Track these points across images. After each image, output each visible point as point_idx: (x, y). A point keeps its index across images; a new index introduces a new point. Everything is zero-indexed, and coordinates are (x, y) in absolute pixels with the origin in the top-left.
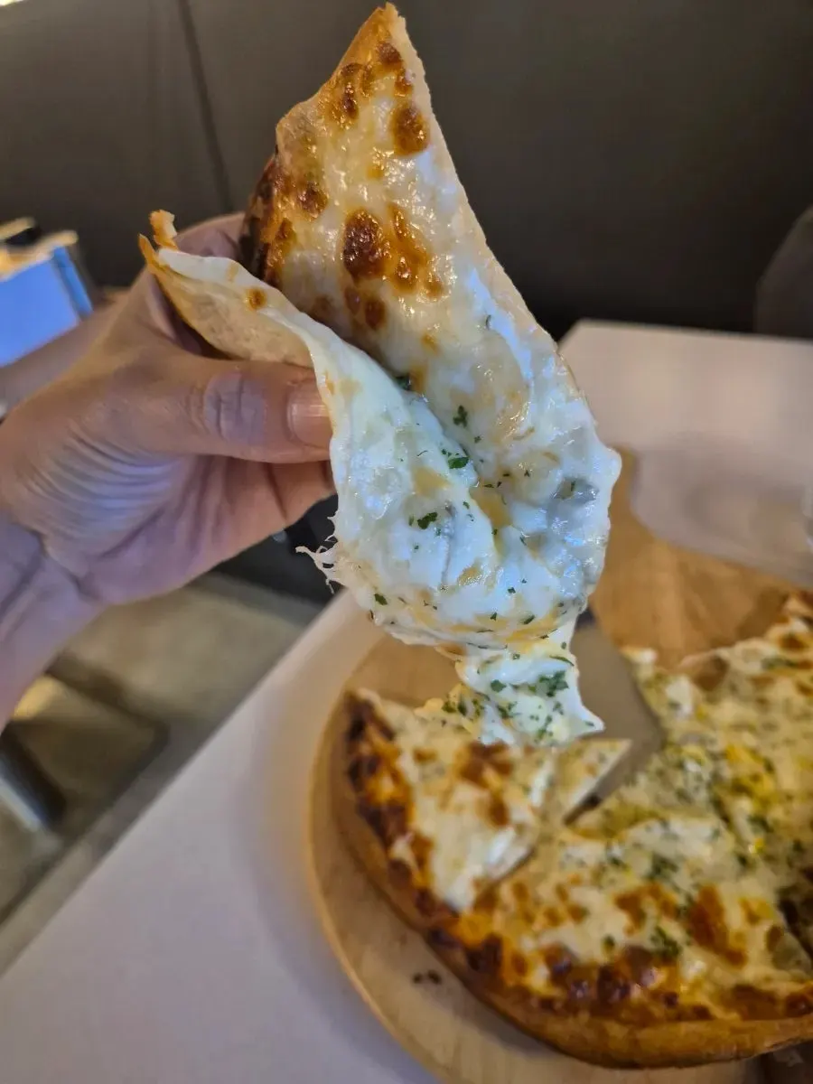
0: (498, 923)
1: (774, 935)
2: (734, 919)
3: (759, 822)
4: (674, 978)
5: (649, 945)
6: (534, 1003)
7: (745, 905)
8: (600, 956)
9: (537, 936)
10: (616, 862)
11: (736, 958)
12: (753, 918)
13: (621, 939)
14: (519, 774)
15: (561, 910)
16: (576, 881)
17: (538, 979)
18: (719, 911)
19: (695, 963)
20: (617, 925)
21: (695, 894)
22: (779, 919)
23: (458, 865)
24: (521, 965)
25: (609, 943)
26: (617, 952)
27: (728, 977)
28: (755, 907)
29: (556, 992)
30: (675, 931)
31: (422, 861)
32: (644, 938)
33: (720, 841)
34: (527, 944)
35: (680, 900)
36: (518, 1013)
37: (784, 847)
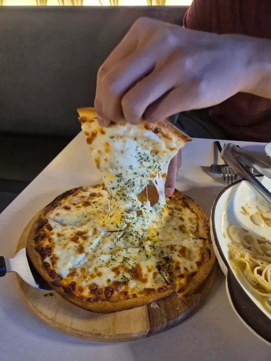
0: (75, 279)
1: (155, 275)
2: (144, 271)
3: (152, 247)
4: (127, 287)
5: (120, 280)
6: (84, 300)
7: (147, 267)
8: (106, 285)
9: (87, 281)
10: (113, 260)
11: (145, 281)
12: (149, 270)
13: (112, 279)
14: (90, 240)
15: (95, 274)
16: (101, 266)
17: (86, 293)
18: (141, 270)
19: (133, 284)
20: (111, 276)
21: (134, 266)
22: (157, 270)
23: (65, 264)
24: (81, 290)
25: (109, 280)
26: (111, 283)
27: (142, 286)
28: (150, 267)
29: (91, 296)
30: (128, 276)
31: (53, 263)
32: (119, 279)
33: (141, 253)
34: (84, 284)
35: (130, 268)
36: (79, 303)
37: (158, 252)
